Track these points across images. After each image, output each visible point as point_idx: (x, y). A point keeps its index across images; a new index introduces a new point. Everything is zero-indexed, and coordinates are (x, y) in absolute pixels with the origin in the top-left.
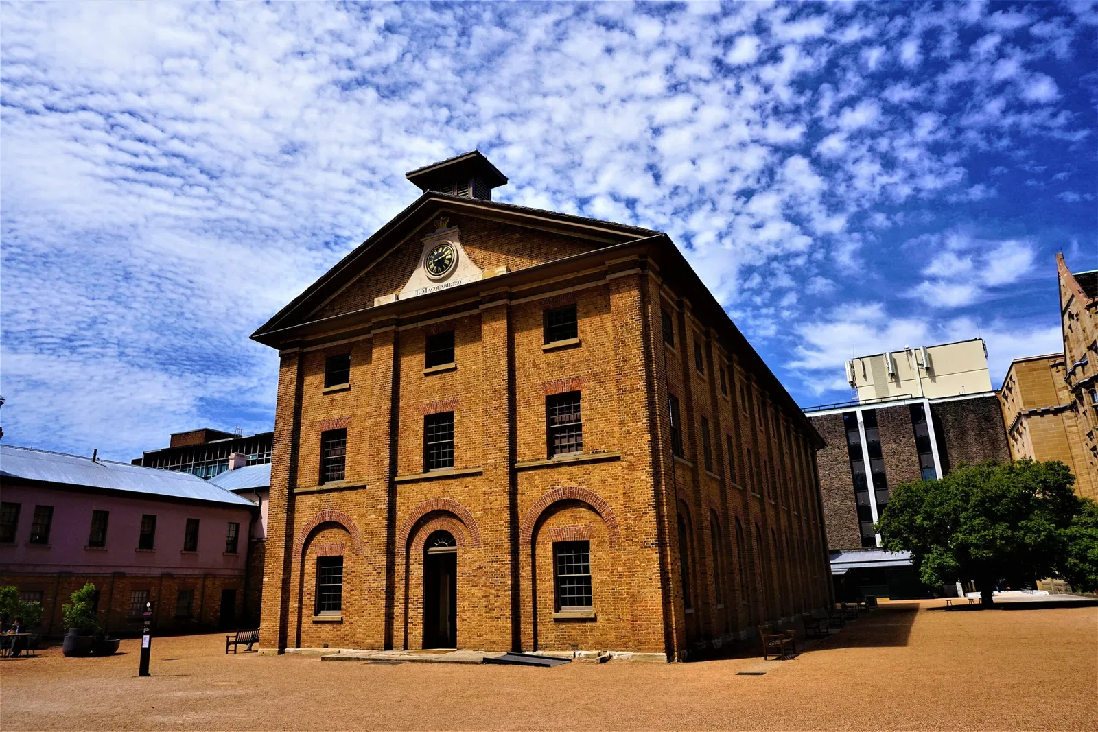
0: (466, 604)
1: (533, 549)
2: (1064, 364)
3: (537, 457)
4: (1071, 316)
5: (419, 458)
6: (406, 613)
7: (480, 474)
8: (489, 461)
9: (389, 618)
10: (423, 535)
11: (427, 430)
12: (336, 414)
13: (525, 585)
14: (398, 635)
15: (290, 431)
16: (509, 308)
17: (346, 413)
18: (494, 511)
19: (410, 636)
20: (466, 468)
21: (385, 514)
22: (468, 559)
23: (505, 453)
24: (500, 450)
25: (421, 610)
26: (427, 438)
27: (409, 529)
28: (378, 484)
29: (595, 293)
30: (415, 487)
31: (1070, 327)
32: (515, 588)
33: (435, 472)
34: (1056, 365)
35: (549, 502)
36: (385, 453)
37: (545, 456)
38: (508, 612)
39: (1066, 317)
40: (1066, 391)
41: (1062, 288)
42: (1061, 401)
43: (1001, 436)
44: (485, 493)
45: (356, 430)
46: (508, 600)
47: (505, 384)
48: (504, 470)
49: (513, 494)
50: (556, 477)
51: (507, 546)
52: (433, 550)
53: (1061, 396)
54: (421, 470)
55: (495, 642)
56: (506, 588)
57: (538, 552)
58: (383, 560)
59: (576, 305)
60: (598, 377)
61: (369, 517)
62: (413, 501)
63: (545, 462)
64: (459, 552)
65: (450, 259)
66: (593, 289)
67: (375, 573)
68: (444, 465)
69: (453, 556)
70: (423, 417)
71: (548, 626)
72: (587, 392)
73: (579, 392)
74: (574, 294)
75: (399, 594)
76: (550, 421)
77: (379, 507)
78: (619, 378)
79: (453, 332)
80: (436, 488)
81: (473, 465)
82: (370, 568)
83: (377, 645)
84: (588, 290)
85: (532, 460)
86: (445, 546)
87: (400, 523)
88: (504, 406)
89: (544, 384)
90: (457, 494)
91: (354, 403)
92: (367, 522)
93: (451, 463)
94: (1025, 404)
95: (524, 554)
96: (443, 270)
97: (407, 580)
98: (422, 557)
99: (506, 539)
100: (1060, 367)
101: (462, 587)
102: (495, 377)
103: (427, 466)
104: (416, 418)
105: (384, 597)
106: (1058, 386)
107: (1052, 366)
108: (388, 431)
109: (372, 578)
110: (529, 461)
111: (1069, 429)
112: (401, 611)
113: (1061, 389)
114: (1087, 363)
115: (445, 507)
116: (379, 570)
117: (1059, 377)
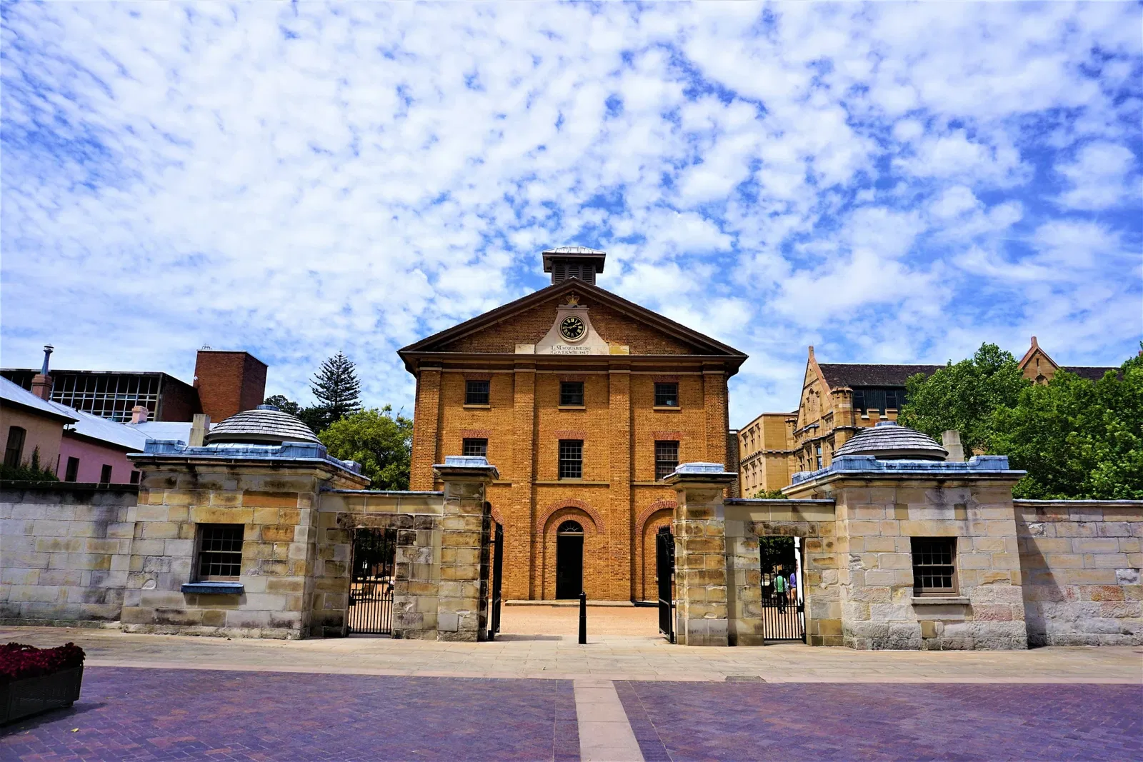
0: (591, 570)
1: (643, 538)
2: (795, 422)
3: (648, 479)
4: (812, 392)
5: (555, 469)
6: (543, 576)
7: (608, 486)
8: (615, 478)
9: (532, 578)
10: (557, 523)
11: (561, 450)
12: (476, 426)
13: (638, 560)
14: (539, 590)
15: (434, 434)
16: (631, 375)
17: (489, 427)
18: (619, 512)
19: (546, 591)
20: (594, 480)
21: (529, 506)
22: (592, 541)
23: (627, 475)
24: (624, 472)
25: (555, 573)
26: (561, 456)
27: (545, 519)
28: (522, 484)
29: (692, 379)
30: (551, 490)
31: (808, 399)
32: (632, 561)
33: (565, 480)
34: (789, 422)
35: (656, 509)
36: (528, 463)
37: (654, 479)
38: (628, 576)
39: (807, 391)
40: (792, 441)
41: (809, 370)
42: (788, 448)
43: (736, 464)
44: (612, 499)
45: (496, 441)
46: (628, 568)
47: (627, 428)
48: (626, 485)
49: (632, 501)
50: (661, 494)
51: (628, 535)
52: (566, 533)
53: (788, 444)
54: (556, 478)
55: (618, 595)
56: (627, 561)
57: (646, 539)
58: (528, 538)
59: (677, 384)
60: (692, 434)
61: (514, 507)
62: (550, 498)
63: (654, 483)
64: (586, 536)
65: (581, 330)
66: (690, 376)
67: (520, 547)
68: (573, 476)
69: (581, 539)
70: (557, 440)
71: (652, 586)
72: (684, 443)
73: (678, 441)
74: (677, 377)
75: (539, 562)
76: (657, 457)
77: (523, 501)
78: (709, 437)
79: (583, 383)
80: (569, 492)
81: (599, 479)
82: (516, 543)
83: (523, 596)
84: (687, 376)
85: (644, 481)
86: (573, 531)
87: (539, 514)
88: (627, 443)
89: (654, 433)
90: (586, 498)
91: (494, 420)
92: (513, 511)
93: (579, 475)
94: (766, 446)
95: (638, 540)
96: (575, 336)
97: (544, 553)
98: (555, 537)
99: (627, 530)
100: (791, 423)
101: (587, 558)
102: (620, 422)
103: (561, 475)
104: (552, 440)
105: (529, 564)
106: (788, 437)
107: (786, 422)
108: (530, 447)
109: (518, 550)
110: (642, 481)
111: (790, 468)
112: (539, 573)
113: (790, 439)
114: (818, 427)
115: (577, 506)
116: (524, 545)
117: (790, 430)
